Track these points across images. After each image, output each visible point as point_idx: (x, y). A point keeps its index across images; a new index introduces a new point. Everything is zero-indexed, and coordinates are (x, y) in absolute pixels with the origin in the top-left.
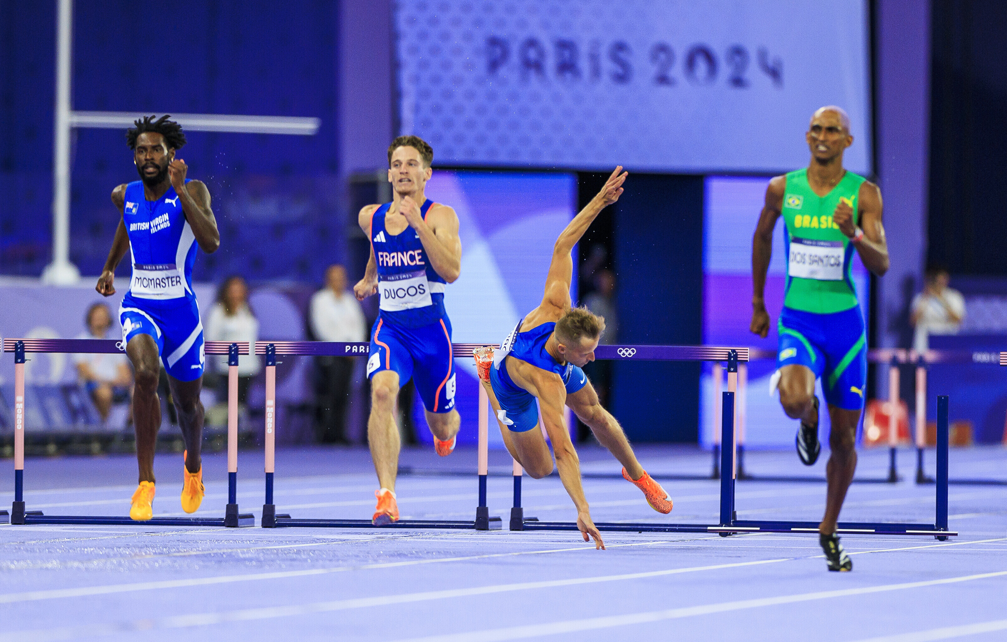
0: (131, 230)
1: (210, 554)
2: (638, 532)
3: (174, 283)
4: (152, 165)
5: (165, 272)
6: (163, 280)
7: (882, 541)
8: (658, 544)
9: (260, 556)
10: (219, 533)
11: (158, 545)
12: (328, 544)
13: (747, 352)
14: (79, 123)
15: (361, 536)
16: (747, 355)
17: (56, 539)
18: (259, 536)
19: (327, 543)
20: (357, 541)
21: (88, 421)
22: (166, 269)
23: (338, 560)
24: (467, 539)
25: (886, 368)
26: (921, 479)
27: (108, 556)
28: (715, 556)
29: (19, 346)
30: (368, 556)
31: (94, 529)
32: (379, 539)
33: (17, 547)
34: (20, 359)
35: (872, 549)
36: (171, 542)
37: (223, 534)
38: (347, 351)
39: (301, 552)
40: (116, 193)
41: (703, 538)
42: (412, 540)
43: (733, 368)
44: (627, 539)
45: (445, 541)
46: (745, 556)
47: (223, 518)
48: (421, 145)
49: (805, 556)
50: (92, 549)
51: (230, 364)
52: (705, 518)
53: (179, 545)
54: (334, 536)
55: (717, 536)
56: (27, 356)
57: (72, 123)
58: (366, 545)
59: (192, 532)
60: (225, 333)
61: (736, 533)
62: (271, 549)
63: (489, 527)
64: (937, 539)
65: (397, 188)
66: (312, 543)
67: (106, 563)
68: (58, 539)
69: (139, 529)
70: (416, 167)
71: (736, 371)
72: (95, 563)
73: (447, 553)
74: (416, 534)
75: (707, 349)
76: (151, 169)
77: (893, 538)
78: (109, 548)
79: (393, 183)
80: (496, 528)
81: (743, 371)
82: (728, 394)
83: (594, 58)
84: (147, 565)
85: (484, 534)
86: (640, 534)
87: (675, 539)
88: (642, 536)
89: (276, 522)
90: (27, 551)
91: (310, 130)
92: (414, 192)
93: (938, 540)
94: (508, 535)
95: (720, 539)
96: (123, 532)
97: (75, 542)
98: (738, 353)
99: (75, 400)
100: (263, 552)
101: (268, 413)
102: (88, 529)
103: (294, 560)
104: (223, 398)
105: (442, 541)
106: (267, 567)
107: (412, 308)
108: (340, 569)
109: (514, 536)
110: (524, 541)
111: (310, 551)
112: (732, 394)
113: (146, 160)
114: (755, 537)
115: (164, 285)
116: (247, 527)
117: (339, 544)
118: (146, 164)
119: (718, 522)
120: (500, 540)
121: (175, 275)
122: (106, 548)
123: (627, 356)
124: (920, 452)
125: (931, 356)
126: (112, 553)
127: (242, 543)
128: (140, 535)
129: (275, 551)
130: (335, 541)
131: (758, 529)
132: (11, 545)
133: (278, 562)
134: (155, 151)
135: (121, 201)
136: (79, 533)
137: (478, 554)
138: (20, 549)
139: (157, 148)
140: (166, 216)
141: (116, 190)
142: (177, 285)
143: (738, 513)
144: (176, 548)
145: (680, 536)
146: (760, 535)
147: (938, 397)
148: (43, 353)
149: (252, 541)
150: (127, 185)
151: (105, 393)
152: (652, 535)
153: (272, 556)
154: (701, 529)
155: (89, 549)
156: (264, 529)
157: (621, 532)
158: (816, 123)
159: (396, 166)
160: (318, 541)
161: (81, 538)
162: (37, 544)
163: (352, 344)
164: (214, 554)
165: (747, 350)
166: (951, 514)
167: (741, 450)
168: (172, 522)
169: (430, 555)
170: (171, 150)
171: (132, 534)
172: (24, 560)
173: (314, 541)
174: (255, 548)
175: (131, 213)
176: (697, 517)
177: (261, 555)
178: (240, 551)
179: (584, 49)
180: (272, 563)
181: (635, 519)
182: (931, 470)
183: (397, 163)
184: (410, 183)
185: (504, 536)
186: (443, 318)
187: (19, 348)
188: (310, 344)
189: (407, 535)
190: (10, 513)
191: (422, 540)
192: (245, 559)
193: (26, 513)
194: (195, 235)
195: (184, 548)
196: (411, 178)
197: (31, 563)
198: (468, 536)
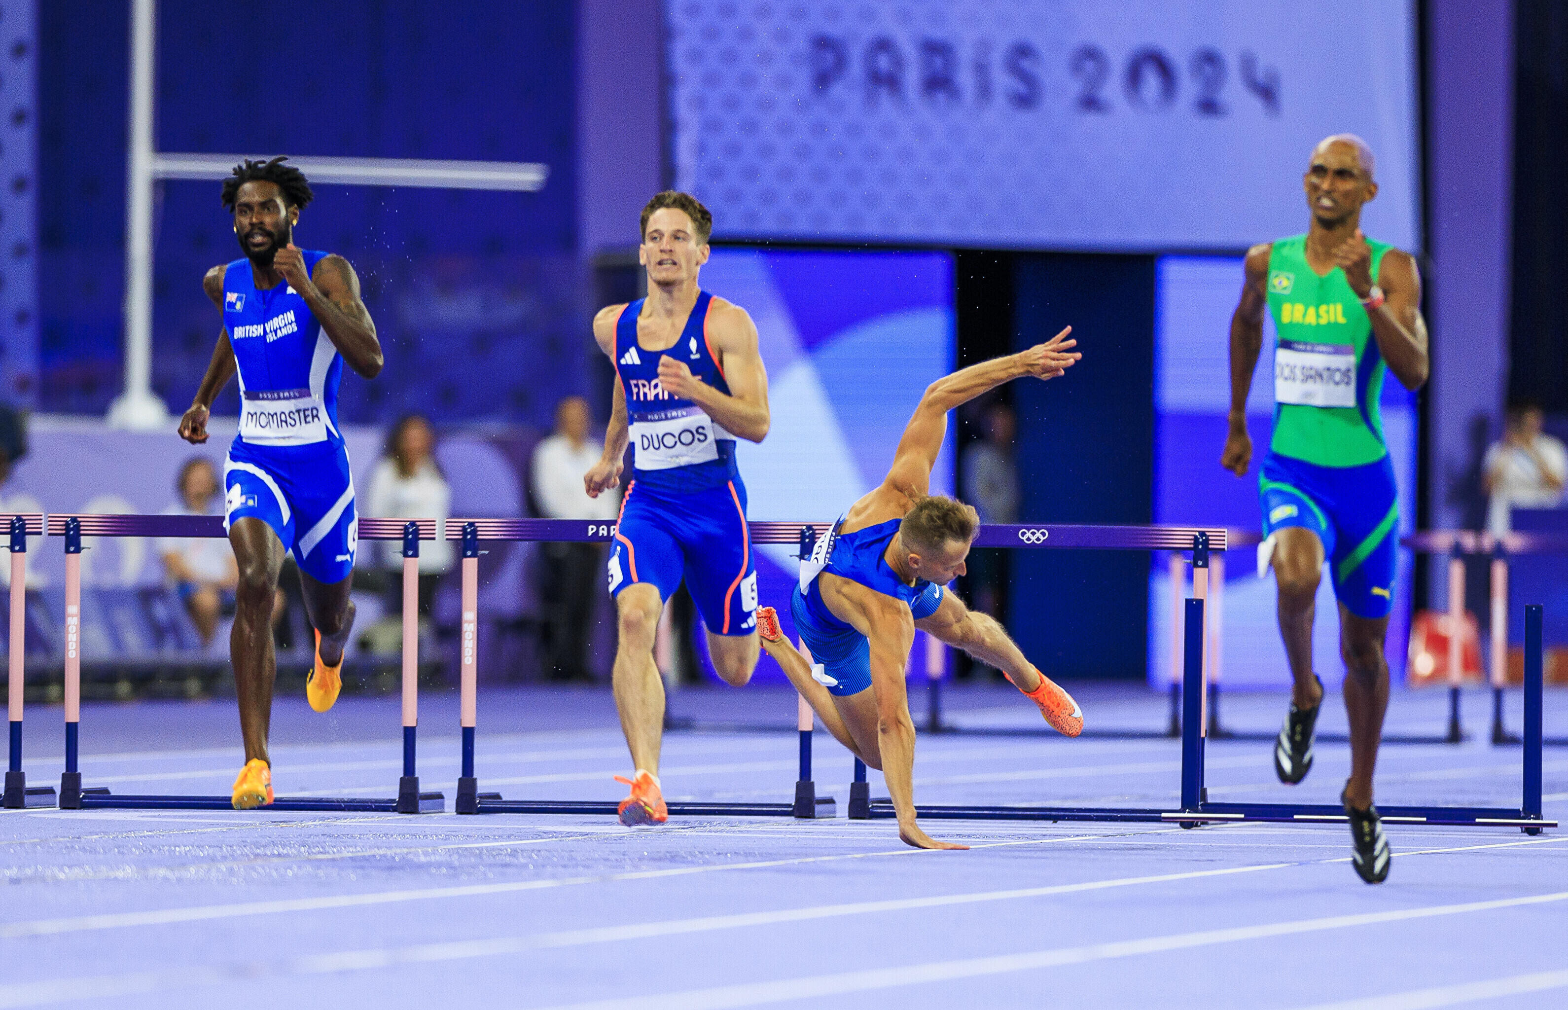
0: (236, 337)
1: (374, 856)
2: (1052, 821)
3: (309, 419)
4: (260, 231)
5: (293, 401)
6: (292, 415)
7: (1437, 836)
8: (1083, 840)
9: (453, 859)
10: (389, 823)
11: (292, 842)
12: (560, 841)
13: (1224, 536)
14: (167, 173)
15: (613, 827)
16: (1224, 540)
17: (131, 831)
18: (451, 827)
19: (559, 839)
20: (608, 835)
21: (181, 645)
22: (295, 397)
23: (577, 865)
24: (781, 832)
25: (1442, 560)
26: (1499, 737)
27: (213, 859)
28: (1174, 860)
29: (72, 526)
30: (624, 859)
31: (190, 816)
32: (641, 833)
33: (69, 845)
34: (73, 546)
35: (1422, 848)
36: (312, 837)
37: (394, 825)
38: (590, 533)
39: (518, 852)
40: (209, 279)
41: (1154, 832)
42: (693, 833)
43: (1201, 560)
44: (1035, 832)
45: (745, 835)
46: (1220, 860)
47: (395, 800)
48: (695, 208)
49: (1315, 858)
50: (187, 849)
51: (406, 555)
52: (1157, 799)
53: (325, 842)
54: (571, 827)
55: (1177, 828)
56: (84, 541)
57: (156, 173)
58: (621, 841)
59: (346, 821)
60: (397, 505)
61: (1206, 823)
62: (471, 848)
63: (816, 814)
64: (1524, 832)
65: (653, 275)
66: (536, 838)
67: (209, 870)
68: (134, 833)
69: (262, 816)
70: (685, 243)
71: (1206, 565)
72: (192, 870)
73: (748, 855)
74: (700, 824)
75: (1160, 530)
76: (258, 239)
77: (1455, 831)
78: (214, 846)
79: (648, 267)
80: (826, 815)
81: (1217, 566)
82: (1194, 603)
83: (981, 68)
84: (274, 874)
85: (807, 825)
86: (1055, 825)
87: (1110, 833)
88: (1058, 828)
89: (479, 806)
90: (84, 850)
91: (534, 183)
92: (681, 282)
93: (1526, 834)
94: (846, 827)
95: (1183, 833)
96: (237, 822)
97: (161, 837)
98: (1210, 538)
99: (161, 611)
100: (458, 853)
101: (466, 632)
102: (182, 817)
103: (506, 865)
104: (395, 609)
105: (741, 835)
106: (464, 877)
107: (687, 464)
108: (581, 880)
109: (855, 827)
110: (871, 836)
111: (533, 851)
112: (1200, 602)
113: (252, 224)
114: (1237, 829)
115: (293, 423)
116: (432, 813)
117: (579, 840)
118: (251, 230)
119: (1178, 806)
120: (833, 833)
121: (310, 407)
122: (209, 847)
123: (1033, 541)
124: (1498, 695)
125: (1515, 542)
126: (218, 854)
127: (425, 838)
128: (264, 826)
129: (477, 851)
130: (572, 836)
131: (1242, 816)
132: (59, 842)
133: (482, 868)
134: (266, 210)
135: (218, 290)
136: (167, 822)
137: (798, 855)
138: (72, 847)
139: (268, 205)
140: (291, 316)
141: (211, 273)
142: (313, 421)
143: (1209, 792)
144: (320, 847)
145: (1117, 827)
146: (1245, 827)
147: (1527, 607)
148: (110, 537)
149: (440, 835)
150: (227, 266)
151: (207, 600)
152: (1075, 826)
153: (473, 860)
154: (1152, 816)
155: (182, 848)
156: (459, 816)
157: (1024, 821)
158: (1318, 162)
159: (654, 239)
160: (545, 835)
161: (170, 831)
162: (101, 840)
163: (598, 523)
164: (380, 856)
165: (1224, 532)
166: (1544, 794)
167: (1214, 690)
168: (314, 805)
169: (722, 856)
170: (292, 209)
171: (251, 824)
172: (81, 865)
173: (539, 835)
174: (446, 847)
175: (235, 311)
176: (1144, 797)
177: (456, 857)
178: (422, 851)
179: (965, 54)
180: (472, 870)
181: (1046, 800)
182: (1515, 723)
183: (655, 235)
184: (675, 267)
185: (840, 827)
186: (733, 479)
187: (72, 529)
188: (532, 522)
189: (687, 827)
190: (58, 791)
191: (710, 834)
192: (429, 865)
193: (83, 792)
194: (336, 346)
195: (334, 847)
196: (676, 260)
197: (90, 870)
198: (783, 827)
